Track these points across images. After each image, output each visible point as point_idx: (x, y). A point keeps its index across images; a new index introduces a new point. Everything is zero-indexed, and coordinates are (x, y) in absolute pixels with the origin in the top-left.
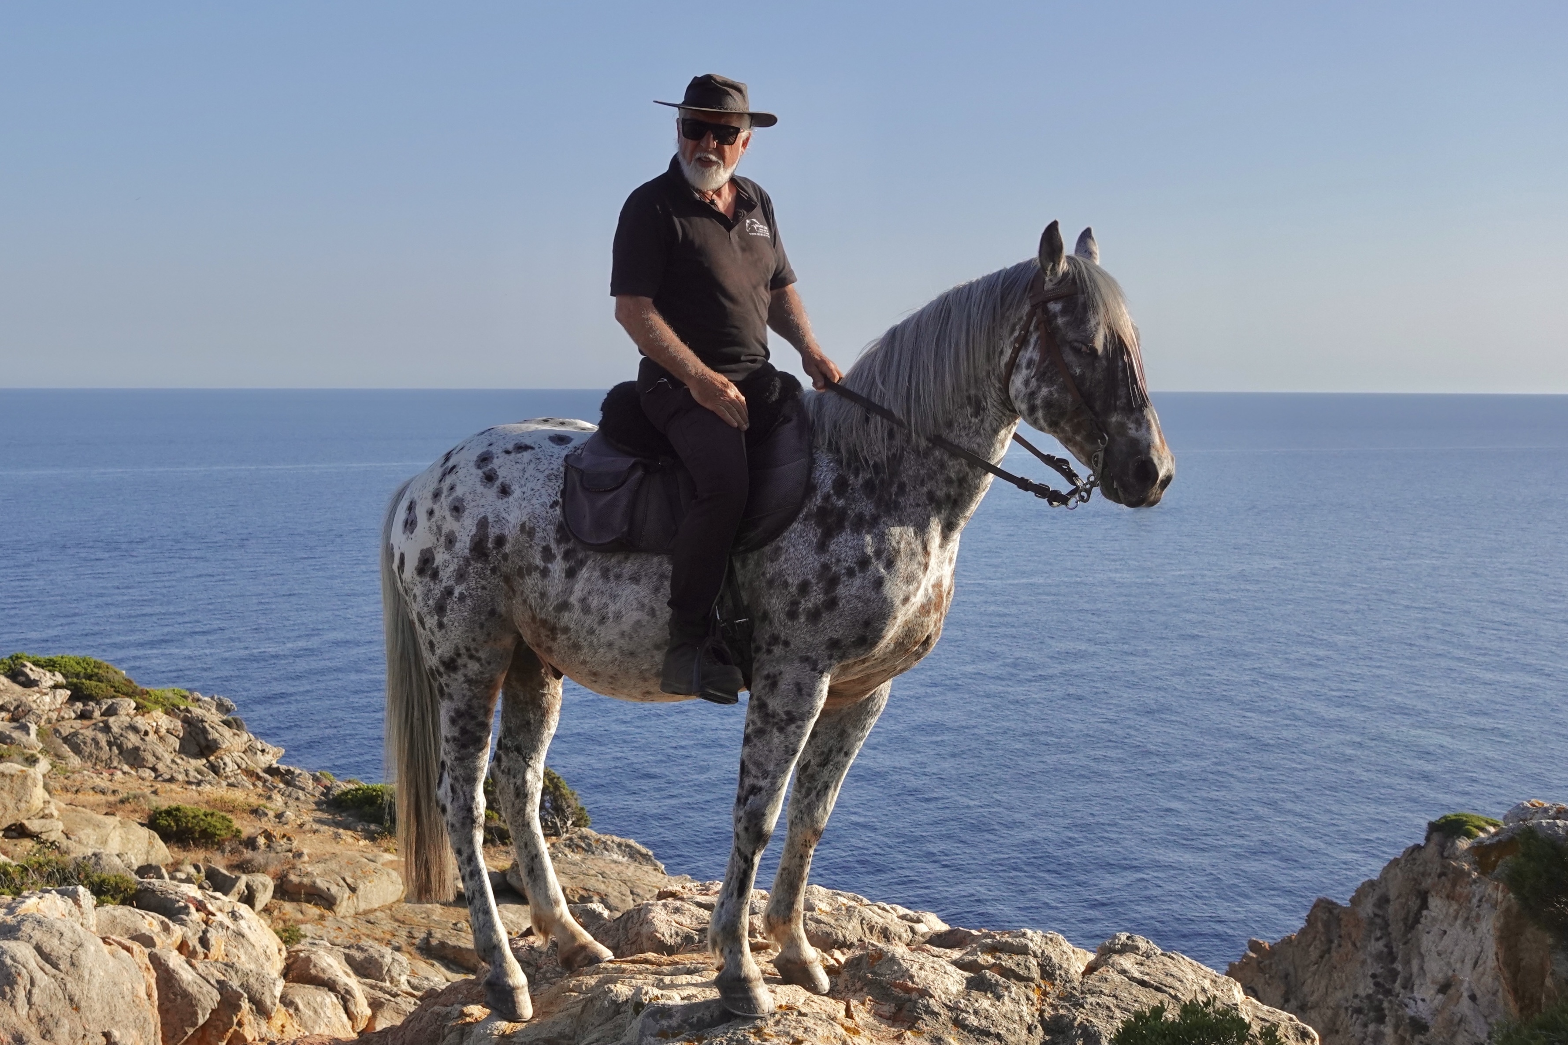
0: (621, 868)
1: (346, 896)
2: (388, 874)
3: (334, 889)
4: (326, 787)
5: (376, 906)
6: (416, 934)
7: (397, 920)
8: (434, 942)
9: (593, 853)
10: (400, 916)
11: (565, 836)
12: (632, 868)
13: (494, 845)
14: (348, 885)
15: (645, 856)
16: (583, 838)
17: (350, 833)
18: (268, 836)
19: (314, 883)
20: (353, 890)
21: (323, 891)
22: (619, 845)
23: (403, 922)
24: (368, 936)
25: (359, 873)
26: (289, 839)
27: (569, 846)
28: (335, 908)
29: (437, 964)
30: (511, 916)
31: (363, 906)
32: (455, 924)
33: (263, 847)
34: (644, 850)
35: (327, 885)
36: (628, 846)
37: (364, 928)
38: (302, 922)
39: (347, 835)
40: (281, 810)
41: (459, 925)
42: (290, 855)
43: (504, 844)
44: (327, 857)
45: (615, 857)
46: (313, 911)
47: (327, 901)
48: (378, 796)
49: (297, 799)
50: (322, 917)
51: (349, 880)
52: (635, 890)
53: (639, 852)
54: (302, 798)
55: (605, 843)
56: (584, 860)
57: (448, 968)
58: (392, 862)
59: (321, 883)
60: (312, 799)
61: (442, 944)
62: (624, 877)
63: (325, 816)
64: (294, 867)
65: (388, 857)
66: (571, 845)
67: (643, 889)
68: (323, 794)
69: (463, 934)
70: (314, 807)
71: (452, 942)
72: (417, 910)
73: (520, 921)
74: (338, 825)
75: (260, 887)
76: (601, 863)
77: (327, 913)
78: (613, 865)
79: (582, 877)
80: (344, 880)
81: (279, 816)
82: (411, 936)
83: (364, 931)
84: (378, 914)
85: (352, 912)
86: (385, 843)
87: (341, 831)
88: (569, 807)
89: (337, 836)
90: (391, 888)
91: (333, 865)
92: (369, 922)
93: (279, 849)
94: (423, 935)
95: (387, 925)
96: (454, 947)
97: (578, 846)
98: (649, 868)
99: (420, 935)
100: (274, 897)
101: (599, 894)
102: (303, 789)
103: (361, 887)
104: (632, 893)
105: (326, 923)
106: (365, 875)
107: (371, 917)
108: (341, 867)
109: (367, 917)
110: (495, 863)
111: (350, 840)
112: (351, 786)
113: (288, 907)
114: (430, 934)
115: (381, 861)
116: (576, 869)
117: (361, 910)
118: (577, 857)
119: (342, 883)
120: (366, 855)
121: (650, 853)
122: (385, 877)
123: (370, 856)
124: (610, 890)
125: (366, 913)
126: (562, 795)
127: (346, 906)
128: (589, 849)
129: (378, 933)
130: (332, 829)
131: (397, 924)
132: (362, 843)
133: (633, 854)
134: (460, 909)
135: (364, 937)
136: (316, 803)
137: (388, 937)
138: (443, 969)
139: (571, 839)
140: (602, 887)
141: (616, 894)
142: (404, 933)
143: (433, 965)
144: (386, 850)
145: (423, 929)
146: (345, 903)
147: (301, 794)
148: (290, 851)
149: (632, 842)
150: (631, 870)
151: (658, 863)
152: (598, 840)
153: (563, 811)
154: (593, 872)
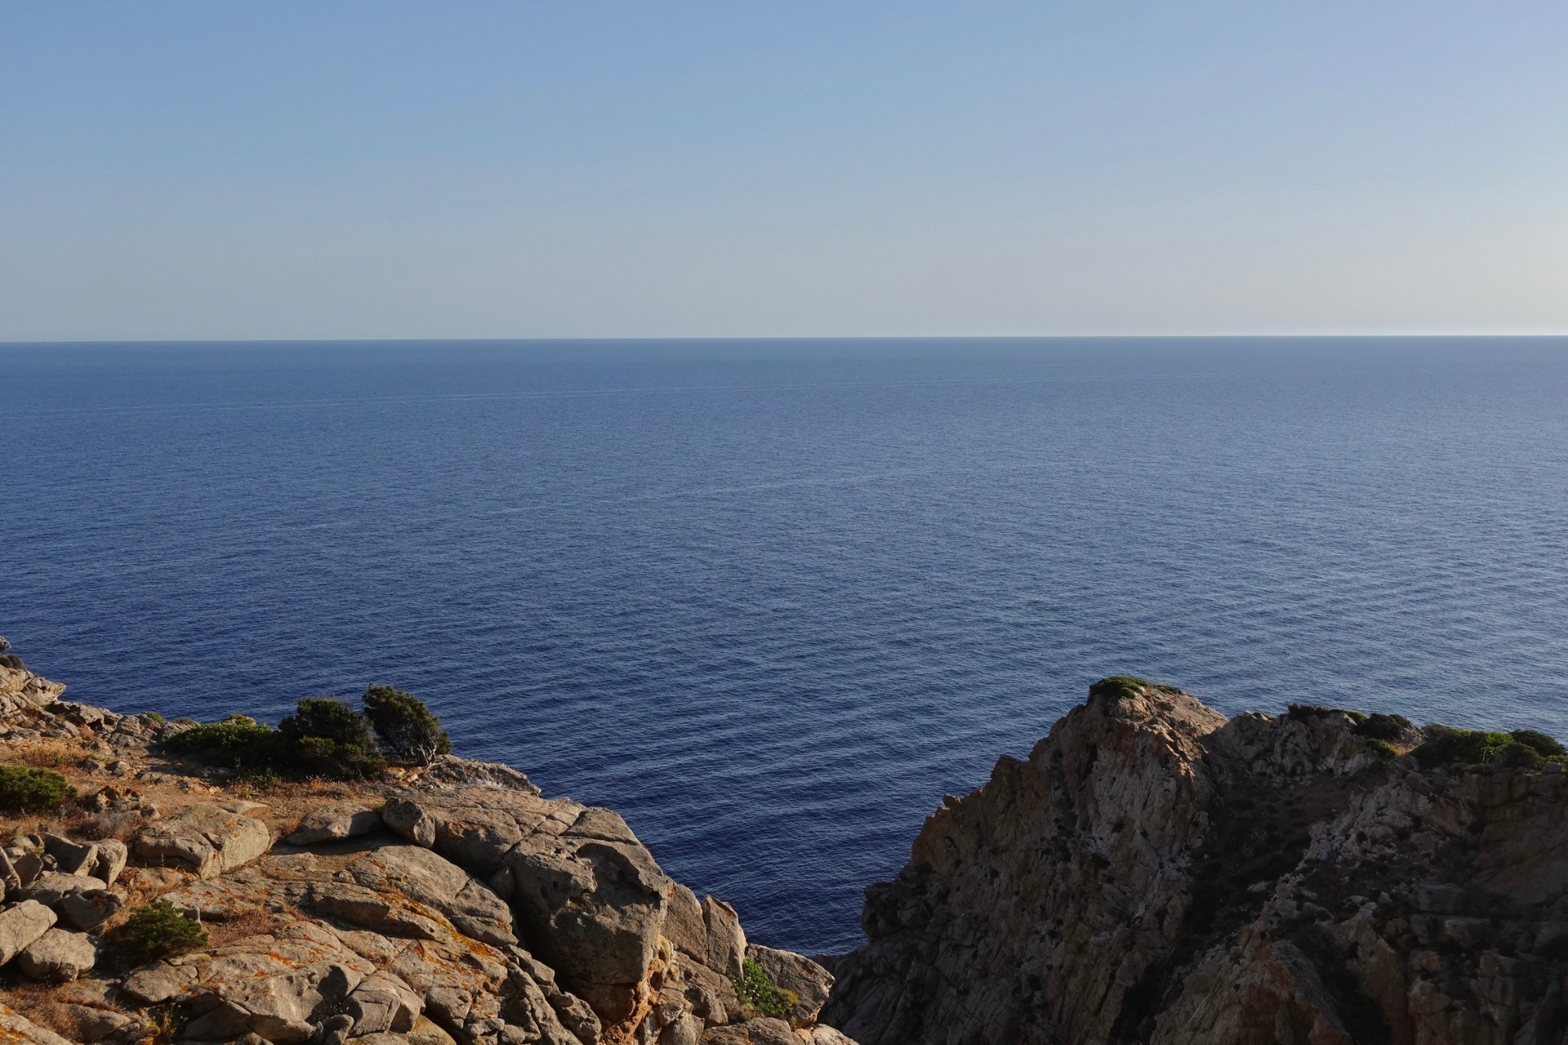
0: (499, 795)
1: (211, 855)
2: (254, 825)
3: (197, 849)
4: (155, 729)
5: (242, 862)
6: (296, 891)
7: (270, 876)
8: (319, 898)
9: (465, 782)
10: (271, 871)
11: (431, 765)
12: (509, 795)
13: (359, 782)
14: (212, 843)
15: (520, 781)
16: (452, 766)
17: (196, 780)
18: (110, 793)
19: (174, 843)
20: (218, 847)
21: (184, 852)
22: (492, 771)
23: (277, 878)
24: (242, 898)
25: (222, 826)
26: (134, 794)
27: (439, 776)
28: (200, 870)
29: (325, 923)
30: (395, 859)
31: (229, 864)
32: (336, 875)
33: (105, 806)
34: (518, 775)
35: (189, 844)
36: (501, 771)
37: (235, 891)
38: (166, 891)
39: (194, 783)
40: (113, 758)
41: (341, 875)
42: (138, 812)
43: (369, 779)
44: (180, 811)
45: (489, 783)
46: (175, 876)
47: (190, 863)
48: (221, 736)
49: (127, 745)
50: (187, 883)
51: (213, 837)
52: (522, 819)
53: (513, 777)
54: (133, 744)
55: (476, 770)
56: (458, 790)
57: (337, 926)
58: (253, 810)
59: (181, 843)
60: (143, 744)
61: (328, 900)
62: (505, 805)
63: (163, 762)
64: (145, 827)
65: (248, 804)
66: (440, 774)
67: (529, 817)
68: (153, 737)
69: (349, 886)
70: (147, 753)
71: (339, 896)
72: (290, 862)
73: (407, 863)
74: (180, 772)
75: (114, 855)
76: (477, 792)
77: (191, 877)
78: (490, 794)
79: (461, 809)
80: (206, 836)
81: (112, 767)
82: (289, 893)
83: (236, 893)
84: (247, 871)
85: (218, 872)
86: (238, 790)
87: (186, 779)
88: (433, 734)
89: (183, 786)
90: (258, 840)
91: (190, 820)
92: (239, 881)
93: (124, 807)
94: (303, 891)
95: (262, 883)
96: (343, 902)
97: (448, 776)
98: (526, 793)
99: (300, 891)
100: (127, 864)
101: (484, 826)
102: (131, 734)
103: (227, 843)
104: (518, 822)
105: (192, 889)
106: (229, 829)
107: (241, 875)
108: (200, 822)
109: (232, 874)
110: (365, 801)
111: (199, 789)
112: (184, 728)
113: (146, 875)
114: (311, 890)
115: (241, 810)
116: (454, 801)
117: (227, 869)
118: (450, 788)
119: (204, 840)
120: (225, 805)
121: (525, 777)
122: (251, 829)
123: (229, 806)
124: (495, 821)
125: (233, 871)
126: (426, 723)
127: (210, 867)
128: (460, 778)
129: (252, 894)
130: (175, 777)
131: (271, 881)
132: (212, 790)
133: (507, 780)
134: (337, 857)
135: (237, 901)
136: (147, 748)
137: (265, 897)
138: (332, 928)
139: (439, 768)
140: (486, 818)
141: (501, 825)
142: (280, 890)
143: (320, 925)
144: (242, 796)
145: (302, 884)
146: (210, 863)
147: (130, 739)
148: (137, 808)
149: (503, 766)
150: (510, 798)
151: (536, 787)
152: (469, 768)
153: (426, 737)
154: (471, 803)
